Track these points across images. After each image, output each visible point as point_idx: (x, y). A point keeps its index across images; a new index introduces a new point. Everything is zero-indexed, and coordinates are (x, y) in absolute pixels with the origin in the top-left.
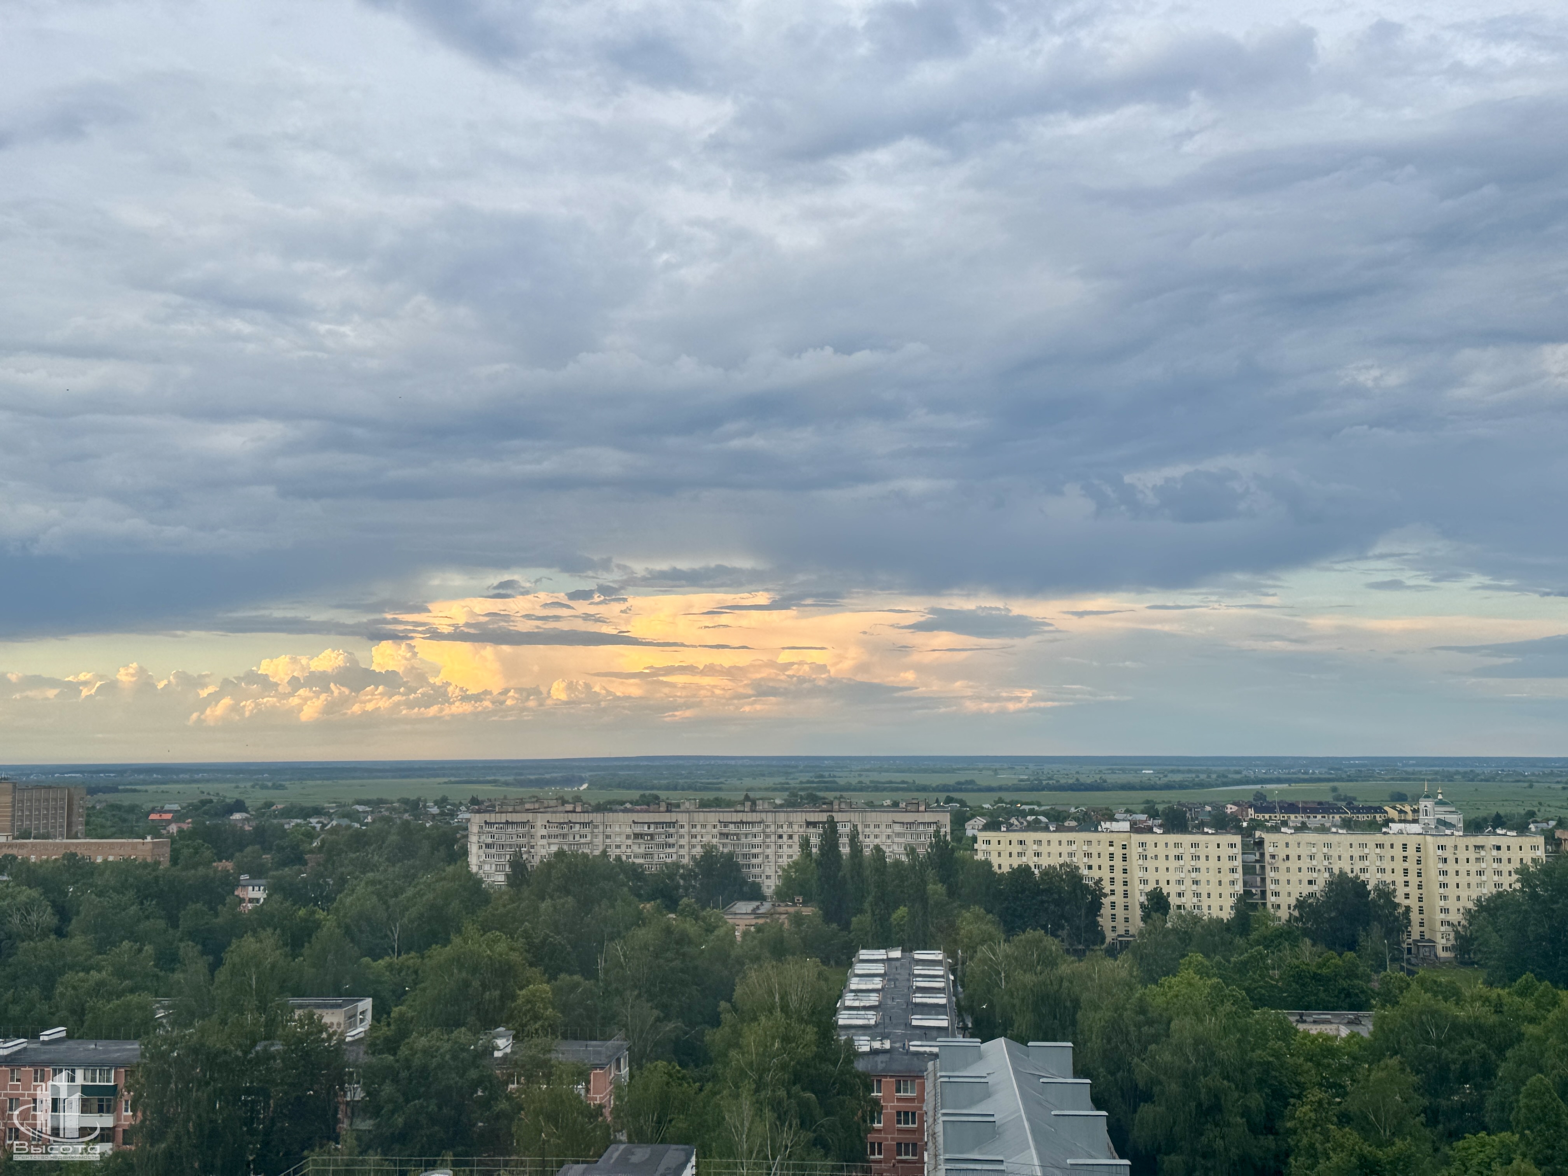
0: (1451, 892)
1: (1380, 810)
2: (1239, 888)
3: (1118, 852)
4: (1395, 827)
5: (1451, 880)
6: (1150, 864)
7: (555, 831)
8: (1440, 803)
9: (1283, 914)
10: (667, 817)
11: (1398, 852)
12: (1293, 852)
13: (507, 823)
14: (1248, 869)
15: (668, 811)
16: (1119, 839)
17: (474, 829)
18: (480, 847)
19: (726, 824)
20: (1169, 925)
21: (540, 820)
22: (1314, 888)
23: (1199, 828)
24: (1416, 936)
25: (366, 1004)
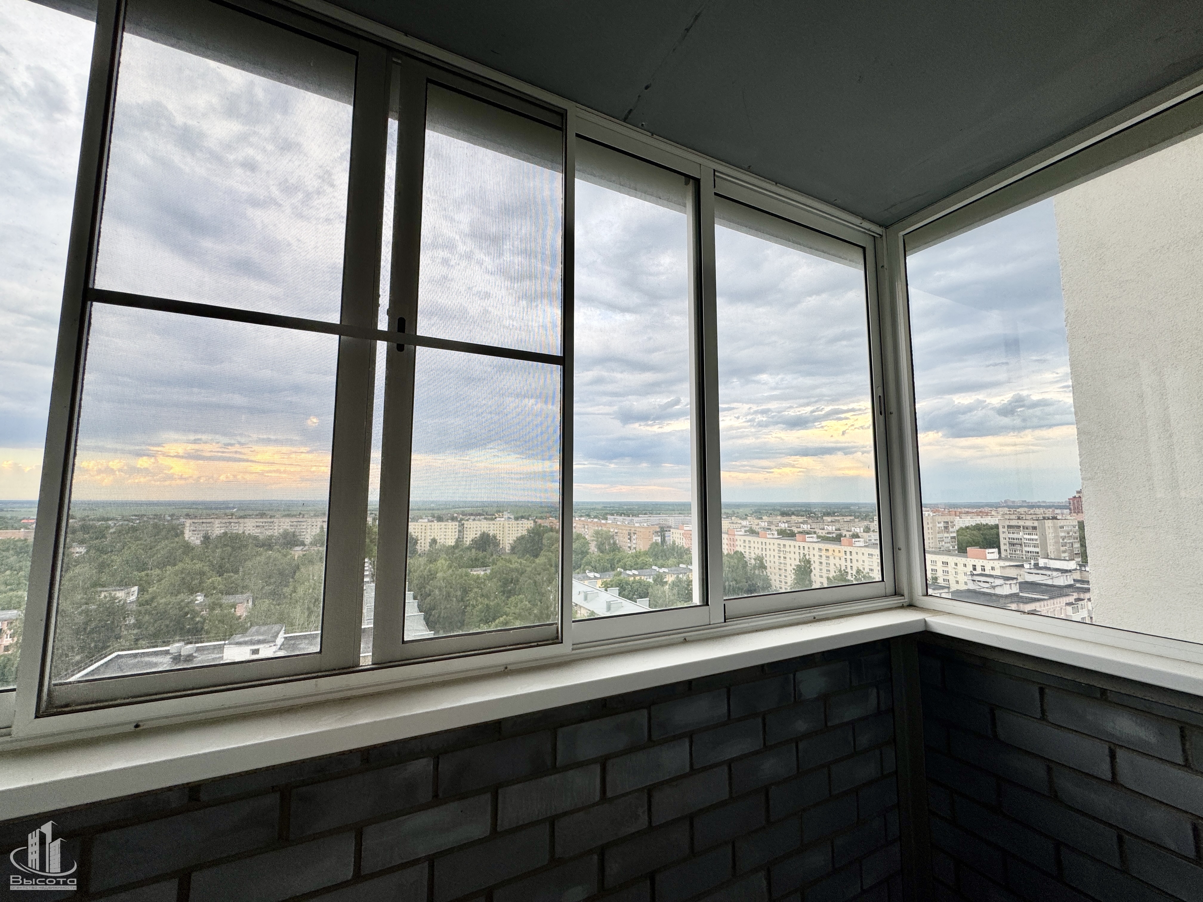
0: (511, 535)
1: (494, 515)
2: (457, 537)
3: (423, 527)
4: (498, 519)
5: (511, 532)
6: (432, 531)
7: (222, 525)
8: (509, 513)
9: (468, 543)
10: (269, 520)
11: (498, 526)
12: (471, 526)
13: (203, 523)
14: (460, 531)
15: (270, 518)
16: (424, 524)
17: (188, 525)
18: (190, 531)
19: (293, 522)
20: (437, 548)
21: (217, 521)
22: (476, 536)
23: (447, 520)
24: (501, 547)
25: (136, 589)
